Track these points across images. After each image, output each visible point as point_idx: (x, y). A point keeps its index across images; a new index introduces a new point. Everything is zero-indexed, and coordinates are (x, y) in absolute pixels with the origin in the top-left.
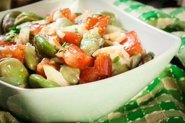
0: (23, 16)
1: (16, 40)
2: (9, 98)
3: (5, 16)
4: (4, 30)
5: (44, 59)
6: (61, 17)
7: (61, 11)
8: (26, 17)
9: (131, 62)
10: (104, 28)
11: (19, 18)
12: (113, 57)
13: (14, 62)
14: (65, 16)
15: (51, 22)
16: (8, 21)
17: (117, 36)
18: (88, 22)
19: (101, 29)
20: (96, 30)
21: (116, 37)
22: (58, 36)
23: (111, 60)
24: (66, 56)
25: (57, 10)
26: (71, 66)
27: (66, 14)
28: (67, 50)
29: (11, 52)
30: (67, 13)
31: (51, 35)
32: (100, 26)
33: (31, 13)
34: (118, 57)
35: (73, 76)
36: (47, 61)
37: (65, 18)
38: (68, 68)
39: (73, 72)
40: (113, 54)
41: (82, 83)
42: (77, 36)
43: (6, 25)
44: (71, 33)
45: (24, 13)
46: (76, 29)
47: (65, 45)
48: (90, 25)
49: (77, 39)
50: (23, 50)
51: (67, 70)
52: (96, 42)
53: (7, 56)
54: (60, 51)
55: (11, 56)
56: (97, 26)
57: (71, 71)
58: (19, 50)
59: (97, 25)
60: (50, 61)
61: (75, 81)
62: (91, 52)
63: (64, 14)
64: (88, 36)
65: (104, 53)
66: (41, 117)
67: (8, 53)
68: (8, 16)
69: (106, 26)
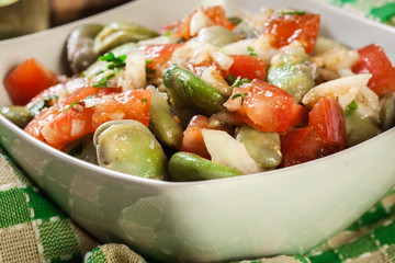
0: (114, 31)
1: (120, 82)
2: (124, 211)
3: (69, 36)
4: (73, 66)
5: (195, 118)
6: (208, 25)
7: (206, 13)
8: (121, 34)
9: (382, 113)
10: (312, 42)
11: (103, 38)
12: (344, 103)
13: (135, 129)
14: (216, 23)
15: (184, 40)
16: (79, 46)
17: (341, 58)
18: (273, 31)
19: (306, 45)
20: (295, 47)
21: (338, 61)
22: (217, 64)
23: (342, 110)
24: (250, 106)
25: (196, 11)
26: (262, 129)
27: (217, 19)
28: (250, 94)
29: (120, 107)
30: (219, 16)
31: (200, 65)
32: (303, 38)
33: (132, 24)
34: (353, 102)
35: (268, 149)
36: (203, 122)
37: (216, 28)
38: (253, 133)
39: (266, 142)
40: (345, 96)
41: (292, 164)
42: (257, 62)
43: (77, 55)
44: (242, 57)
45: (115, 26)
46: (250, 49)
47: (239, 84)
48: (278, 37)
49: (259, 68)
50: (145, 100)
51: (253, 139)
52: (304, 71)
53: (111, 116)
54: (235, 97)
55: (123, 115)
56: (298, 38)
57: (262, 139)
58: (139, 101)
59: (295, 36)
60: (208, 121)
61: (273, 161)
62: (298, 95)
63: (213, 18)
64: (285, 60)
65: (327, 94)
66: (203, 249)
67: (114, 111)
68: (75, 35)
69: (315, 38)
